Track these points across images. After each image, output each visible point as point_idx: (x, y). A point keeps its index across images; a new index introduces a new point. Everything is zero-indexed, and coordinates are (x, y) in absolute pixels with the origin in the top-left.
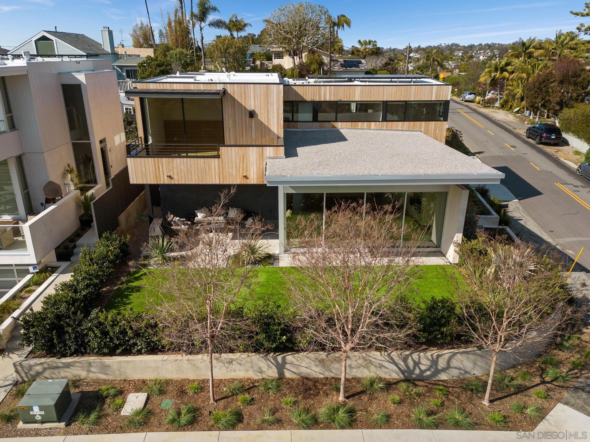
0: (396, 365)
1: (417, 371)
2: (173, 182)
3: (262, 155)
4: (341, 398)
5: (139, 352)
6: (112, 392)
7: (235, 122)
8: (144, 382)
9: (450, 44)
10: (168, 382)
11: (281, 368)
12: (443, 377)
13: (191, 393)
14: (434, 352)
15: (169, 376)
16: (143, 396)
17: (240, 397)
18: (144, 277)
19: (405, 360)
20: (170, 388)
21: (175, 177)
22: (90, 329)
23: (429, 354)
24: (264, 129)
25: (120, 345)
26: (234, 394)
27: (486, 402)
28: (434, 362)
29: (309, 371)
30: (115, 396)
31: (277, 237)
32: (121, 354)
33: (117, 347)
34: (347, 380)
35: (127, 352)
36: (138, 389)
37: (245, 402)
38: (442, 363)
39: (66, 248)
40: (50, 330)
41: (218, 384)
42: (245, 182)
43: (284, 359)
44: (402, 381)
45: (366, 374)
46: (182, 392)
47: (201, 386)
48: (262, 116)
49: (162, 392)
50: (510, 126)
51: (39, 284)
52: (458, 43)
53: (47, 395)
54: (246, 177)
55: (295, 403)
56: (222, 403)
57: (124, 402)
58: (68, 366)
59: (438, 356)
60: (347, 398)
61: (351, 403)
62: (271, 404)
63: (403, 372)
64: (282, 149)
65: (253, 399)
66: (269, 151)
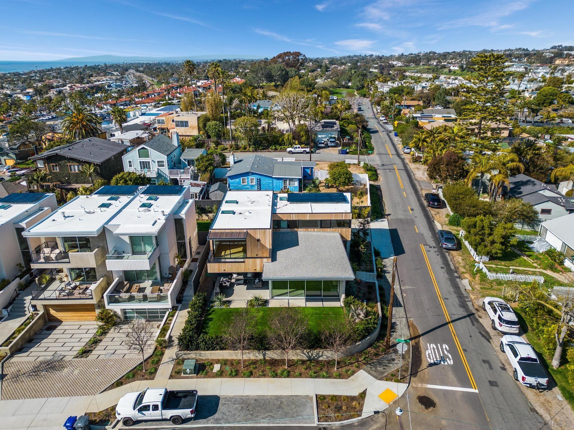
0: (305, 355)
1: (312, 357)
2: (225, 272)
3: (262, 262)
4: (286, 367)
5: (217, 350)
6: (209, 364)
7: (251, 243)
8: (219, 360)
9: (428, 52)
10: (227, 360)
11: (264, 355)
12: (321, 359)
13: (235, 364)
14: (318, 350)
15: (227, 358)
16: (219, 365)
17: (252, 366)
18: (213, 313)
19: (308, 353)
20: (228, 362)
21: (226, 270)
22: (201, 342)
23: (315, 351)
24: (263, 246)
25: (211, 347)
26: (250, 364)
27: (335, 369)
28: (318, 354)
29: (273, 356)
30: (210, 365)
31: (268, 289)
32: (211, 350)
33: (210, 348)
34: (288, 360)
35: (213, 350)
36: (217, 363)
37: (253, 368)
38: (320, 354)
39: (180, 297)
40: (188, 342)
41: (245, 361)
42: (255, 271)
43: (265, 352)
44: (308, 360)
45: (295, 358)
46: (232, 364)
47: (239, 362)
48: (262, 242)
49: (225, 364)
50: (420, 186)
51: (173, 316)
52: (435, 51)
53: (190, 365)
54: (255, 270)
55: (270, 369)
56: (246, 368)
57: (213, 367)
58: (189, 354)
59: (319, 352)
60: (288, 367)
61: (289, 369)
62: (262, 369)
63: (308, 357)
64: (270, 259)
65: (256, 367)
66: (265, 260)
